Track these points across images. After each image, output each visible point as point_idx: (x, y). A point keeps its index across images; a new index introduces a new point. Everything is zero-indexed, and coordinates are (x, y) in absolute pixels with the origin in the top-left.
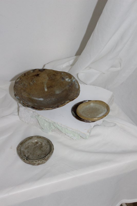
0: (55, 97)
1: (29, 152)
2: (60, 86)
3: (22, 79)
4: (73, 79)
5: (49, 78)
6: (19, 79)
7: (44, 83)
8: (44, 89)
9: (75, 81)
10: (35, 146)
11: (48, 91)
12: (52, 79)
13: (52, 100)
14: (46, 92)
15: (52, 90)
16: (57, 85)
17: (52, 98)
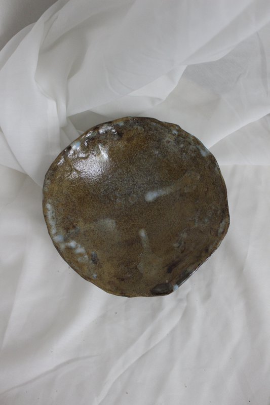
0: (116, 207)
2: (103, 241)
3: (213, 233)
5: (136, 268)
6: (221, 230)
7: (151, 250)
8: (149, 235)
11: (137, 231)
12: (127, 266)
13: (124, 199)
14: (142, 228)
15: (125, 233)
16: (113, 245)
17: (123, 206)
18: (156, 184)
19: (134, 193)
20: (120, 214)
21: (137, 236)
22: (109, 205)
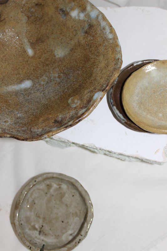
0: (57, 69)
1: (39, 217)
2: (61, 34)
4: (91, 11)
5: (28, 17)
8: (25, 51)
9: (97, 17)
10: (48, 195)
11: (35, 53)
12: (36, 18)
13: (52, 78)
14: (32, 57)
15: (46, 49)
16: (52, 33)
17: (51, 72)
18: (22, 94)
19: (43, 84)
20: (53, 65)
21: (35, 48)
22: (64, 68)
